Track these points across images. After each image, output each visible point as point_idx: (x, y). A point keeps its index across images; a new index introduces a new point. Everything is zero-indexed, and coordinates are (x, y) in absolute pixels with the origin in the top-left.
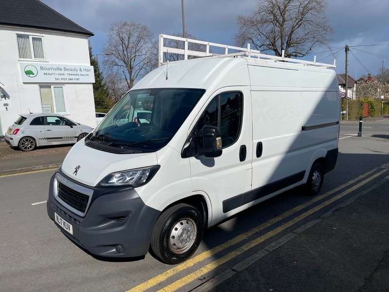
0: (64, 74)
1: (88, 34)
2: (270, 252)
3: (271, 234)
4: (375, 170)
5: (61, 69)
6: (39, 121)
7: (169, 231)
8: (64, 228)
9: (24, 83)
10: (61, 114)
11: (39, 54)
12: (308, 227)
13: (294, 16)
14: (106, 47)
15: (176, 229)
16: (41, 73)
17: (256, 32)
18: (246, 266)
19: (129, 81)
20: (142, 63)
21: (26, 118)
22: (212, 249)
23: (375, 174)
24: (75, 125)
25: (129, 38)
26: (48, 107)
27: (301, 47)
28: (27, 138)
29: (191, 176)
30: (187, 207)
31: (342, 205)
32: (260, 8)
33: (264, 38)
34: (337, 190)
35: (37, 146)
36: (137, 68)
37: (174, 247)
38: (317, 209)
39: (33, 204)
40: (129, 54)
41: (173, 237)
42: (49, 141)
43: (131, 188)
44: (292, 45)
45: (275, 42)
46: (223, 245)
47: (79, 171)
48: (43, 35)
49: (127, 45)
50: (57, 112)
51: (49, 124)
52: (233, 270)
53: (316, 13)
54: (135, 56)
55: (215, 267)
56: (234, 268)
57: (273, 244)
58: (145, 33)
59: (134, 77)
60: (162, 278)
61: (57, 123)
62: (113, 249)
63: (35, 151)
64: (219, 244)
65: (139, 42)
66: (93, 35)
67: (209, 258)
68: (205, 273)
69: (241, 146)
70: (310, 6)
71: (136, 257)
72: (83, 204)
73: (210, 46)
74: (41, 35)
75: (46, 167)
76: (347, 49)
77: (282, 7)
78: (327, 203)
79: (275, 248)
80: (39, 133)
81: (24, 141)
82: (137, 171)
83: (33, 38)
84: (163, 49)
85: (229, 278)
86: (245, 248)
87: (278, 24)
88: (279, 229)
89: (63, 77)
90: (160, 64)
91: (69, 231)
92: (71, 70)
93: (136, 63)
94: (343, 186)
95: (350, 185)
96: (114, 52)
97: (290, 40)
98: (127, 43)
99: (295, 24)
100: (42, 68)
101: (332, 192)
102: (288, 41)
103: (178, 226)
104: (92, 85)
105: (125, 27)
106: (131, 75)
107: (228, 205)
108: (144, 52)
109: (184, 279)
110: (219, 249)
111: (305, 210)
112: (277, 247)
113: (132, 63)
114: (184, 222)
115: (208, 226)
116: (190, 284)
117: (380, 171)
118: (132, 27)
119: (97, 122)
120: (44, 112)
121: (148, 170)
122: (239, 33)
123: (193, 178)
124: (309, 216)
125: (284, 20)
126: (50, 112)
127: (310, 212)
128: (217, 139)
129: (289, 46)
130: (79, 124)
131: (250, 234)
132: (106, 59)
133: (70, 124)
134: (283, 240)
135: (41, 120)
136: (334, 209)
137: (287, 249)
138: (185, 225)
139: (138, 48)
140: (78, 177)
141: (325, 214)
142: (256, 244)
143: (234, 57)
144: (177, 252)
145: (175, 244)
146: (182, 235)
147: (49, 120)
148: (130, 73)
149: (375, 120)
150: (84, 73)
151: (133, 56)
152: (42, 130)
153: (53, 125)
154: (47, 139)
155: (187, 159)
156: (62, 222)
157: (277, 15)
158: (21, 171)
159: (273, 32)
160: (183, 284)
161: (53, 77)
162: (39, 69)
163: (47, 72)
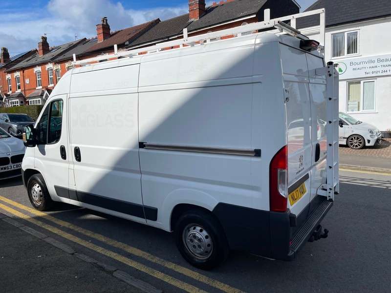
0: (376, 67)
5: (373, 62)
16: (350, 69)
24: (346, 124)
26: (355, 104)
48: (360, 28)
50: (363, 109)
69: (61, 146)
74: (357, 28)
83: (348, 34)
89: (375, 70)
92: (387, 60)
100: (351, 64)
115: (52, 199)
120: (349, 109)
126: (356, 109)
161: (364, 71)
162: (348, 65)
163: (357, 66)
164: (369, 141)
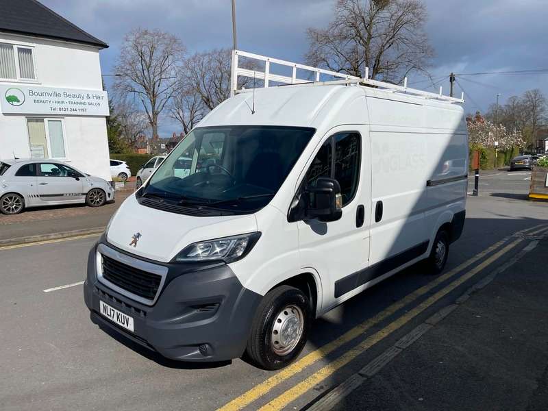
0: (63, 102)
1: (99, 45)
2: (403, 349)
3: (394, 326)
4: (507, 239)
5: (59, 95)
6: (29, 170)
7: (271, 323)
8: (118, 323)
9: (4, 114)
10: (61, 160)
11: (28, 72)
12: (443, 316)
13: (383, 31)
14: (117, 64)
15: (280, 321)
16: (30, 99)
17: (332, 52)
18: (376, 370)
19: (151, 114)
20: (170, 90)
21: (9, 166)
22: (321, 348)
23: (508, 244)
24: (83, 176)
25: (151, 53)
26: (39, 150)
27: (391, 74)
28: (11, 195)
29: (298, 248)
30: (293, 290)
31: (479, 286)
32: (337, 19)
33: (343, 59)
34: (464, 266)
35: (26, 206)
36: (163, 96)
37: (276, 345)
38: (446, 291)
39: (46, 291)
40: (151, 76)
41: (276, 332)
42: (43, 200)
43: (223, 263)
44: (380, 71)
45: (358, 66)
46: (335, 342)
47: (140, 241)
48: (34, 45)
49: (148, 62)
50: (53, 157)
51: (43, 174)
52: (361, 375)
53: (412, 29)
54: (160, 79)
55: (332, 372)
56: (361, 372)
57: (404, 339)
58: (175, 46)
59: (158, 108)
60: (263, 389)
61: (54, 173)
62: (196, 350)
63: (22, 214)
64: (329, 341)
65: (165, 58)
66: (108, 47)
67: (319, 360)
68: (321, 380)
69: (359, 206)
70: (405, 18)
71: (220, 362)
72: (150, 288)
73: (298, 69)
74: (31, 44)
75: (45, 238)
76: (452, 79)
77: (367, 19)
78: (457, 283)
79: (408, 345)
80: (29, 187)
81: (6, 200)
82: (231, 240)
83: (18, 48)
84: (237, 71)
85: (360, 386)
86: (366, 345)
87: (361, 41)
88: (404, 320)
89: (62, 106)
90: (232, 93)
91: (126, 327)
92: (74, 96)
93: (161, 89)
94: (471, 261)
95: (479, 260)
96: (129, 72)
97: (378, 64)
98: (148, 59)
99: (385, 42)
100: (31, 93)
101: (458, 269)
102: (375, 65)
103: (281, 316)
104: (105, 119)
105: (145, 36)
106: (153, 107)
107: (341, 287)
108: (173, 73)
109: (294, 389)
110: (331, 347)
111: (432, 293)
112: (410, 343)
113: (156, 90)
114: (288, 310)
115: (316, 317)
116: (304, 396)
117: (513, 241)
118: (156, 37)
119: (112, 172)
120: (33, 157)
121: (244, 238)
122: (310, 52)
123: (301, 250)
124: (438, 300)
125: (370, 37)
126: (42, 157)
127: (438, 296)
128: (337, 196)
129: (377, 73)
130: (89, 175)
131: (367, 326)
132: (118, 82)
133: (75, 175)
134: (417, 333)
135: (31, 169)
136: (470, 291)
137: (424, 345)
138: (290, 314)
139: (164, 68)
140: (139, 250)
141: (460, 299)
142: (378, 340)
143: (346, 85)
144: (278, 352)
145: (277, 342)
146: (286, 329)
147: (45, 168)
148: (153, 103)
149: (488, 174)
150: (94, 101)
151: (157, 78)
152: (34, 184)
153: (49, 176)
154: (41, 196)
155: (295, 223)
156: (114, 315)
157: (360, 29)
158: (9, 244)
159: (354, 51)
160: (296, 396)
161: (48, 105)
162: (27, 94)
163: (38, 98)
164: (109, 194)
